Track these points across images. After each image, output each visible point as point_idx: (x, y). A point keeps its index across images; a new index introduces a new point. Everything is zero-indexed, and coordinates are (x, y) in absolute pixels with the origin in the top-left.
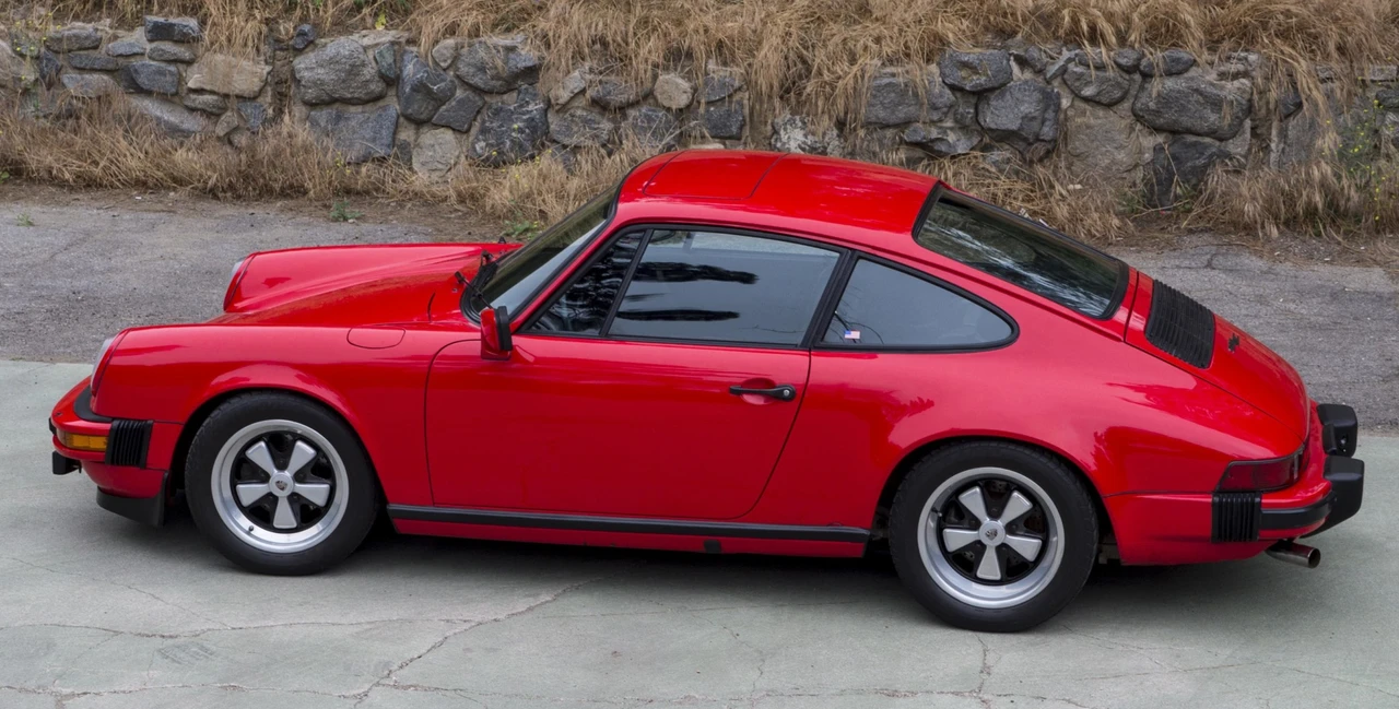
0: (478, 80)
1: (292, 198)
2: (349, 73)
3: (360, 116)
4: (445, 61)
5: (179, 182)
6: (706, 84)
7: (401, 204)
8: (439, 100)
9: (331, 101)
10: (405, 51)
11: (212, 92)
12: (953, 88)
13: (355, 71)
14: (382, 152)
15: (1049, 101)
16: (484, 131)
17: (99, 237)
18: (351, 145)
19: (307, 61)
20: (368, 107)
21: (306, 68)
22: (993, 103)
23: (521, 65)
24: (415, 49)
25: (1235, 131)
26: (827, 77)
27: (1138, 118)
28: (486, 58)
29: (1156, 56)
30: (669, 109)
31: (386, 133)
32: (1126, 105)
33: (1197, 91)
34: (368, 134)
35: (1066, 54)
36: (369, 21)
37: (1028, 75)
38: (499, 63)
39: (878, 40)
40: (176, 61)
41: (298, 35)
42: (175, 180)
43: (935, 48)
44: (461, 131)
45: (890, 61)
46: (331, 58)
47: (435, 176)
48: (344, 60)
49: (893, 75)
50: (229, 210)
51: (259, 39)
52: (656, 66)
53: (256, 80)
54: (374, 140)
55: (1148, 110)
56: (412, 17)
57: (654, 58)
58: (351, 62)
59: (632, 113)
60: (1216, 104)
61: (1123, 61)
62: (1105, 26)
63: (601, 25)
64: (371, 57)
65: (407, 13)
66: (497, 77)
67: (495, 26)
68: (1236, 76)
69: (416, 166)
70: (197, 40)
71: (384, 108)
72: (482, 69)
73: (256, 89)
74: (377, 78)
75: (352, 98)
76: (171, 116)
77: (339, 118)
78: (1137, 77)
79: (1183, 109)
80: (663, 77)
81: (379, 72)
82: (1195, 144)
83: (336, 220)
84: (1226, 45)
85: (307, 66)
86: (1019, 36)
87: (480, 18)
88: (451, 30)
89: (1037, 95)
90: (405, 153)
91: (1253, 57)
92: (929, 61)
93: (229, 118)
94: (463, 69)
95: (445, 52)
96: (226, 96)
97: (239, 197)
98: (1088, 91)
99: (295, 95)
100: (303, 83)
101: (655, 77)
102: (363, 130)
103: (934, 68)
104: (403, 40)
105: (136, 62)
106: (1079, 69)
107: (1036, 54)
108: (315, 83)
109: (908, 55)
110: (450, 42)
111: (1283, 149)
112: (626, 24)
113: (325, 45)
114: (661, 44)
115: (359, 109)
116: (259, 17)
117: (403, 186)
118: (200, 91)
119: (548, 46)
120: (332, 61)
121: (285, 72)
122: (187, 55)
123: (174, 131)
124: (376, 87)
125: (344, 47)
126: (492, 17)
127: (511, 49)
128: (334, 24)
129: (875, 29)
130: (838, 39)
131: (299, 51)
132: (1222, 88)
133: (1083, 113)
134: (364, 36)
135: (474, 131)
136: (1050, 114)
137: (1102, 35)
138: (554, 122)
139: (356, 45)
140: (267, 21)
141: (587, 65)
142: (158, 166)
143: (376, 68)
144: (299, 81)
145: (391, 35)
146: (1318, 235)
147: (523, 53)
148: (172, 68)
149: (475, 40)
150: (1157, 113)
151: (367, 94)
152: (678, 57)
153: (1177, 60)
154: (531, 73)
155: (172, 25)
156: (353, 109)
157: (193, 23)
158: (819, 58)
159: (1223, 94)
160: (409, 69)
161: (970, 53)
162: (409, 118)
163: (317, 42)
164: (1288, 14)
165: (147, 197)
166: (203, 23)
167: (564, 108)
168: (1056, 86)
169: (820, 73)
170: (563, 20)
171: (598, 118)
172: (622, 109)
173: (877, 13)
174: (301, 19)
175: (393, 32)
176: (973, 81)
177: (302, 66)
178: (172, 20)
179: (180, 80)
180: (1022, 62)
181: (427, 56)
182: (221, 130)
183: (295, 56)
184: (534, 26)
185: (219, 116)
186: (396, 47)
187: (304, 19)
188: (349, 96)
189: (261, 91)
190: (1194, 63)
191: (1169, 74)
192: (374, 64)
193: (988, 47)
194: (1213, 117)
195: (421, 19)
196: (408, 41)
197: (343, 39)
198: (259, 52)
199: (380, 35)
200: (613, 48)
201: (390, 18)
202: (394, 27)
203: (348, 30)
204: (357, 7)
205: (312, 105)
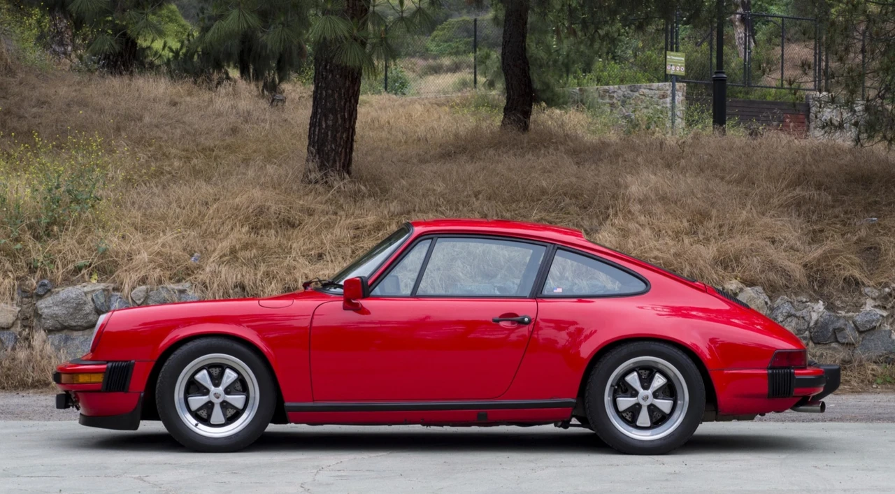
1: (39, 388)
2: (75, 309)
3: (81, 337)
4: (139, 300)
9: (62, 329)
10: (112, 295)
13: (79, 307)
19: (46, 303)
20: (86, 332)
21: (46, 307)
24: (119, 294)
28: (166, 296)
36: (86, 277)
38: (175, 300)
41: (40, 286)
46: (63, 300)
48: (72, 301)
51: (14, 290)
53: (11, 316)
56: (116, 273)
58: (77, 302)
63: (239, 276)
64: (90, 299)
65: (112, 273)
67: (170, 279)
73: (11, 322)
74: (94, 312)
75: (78, 326)
77: (67, 339)
81: (96, 307)
85: (46, 305)
87: (162, 273)
88: (143, 281)
95: (140, 294)
99: (36, 325)
100: (44, 316)
102: (82, 348)
104: (111, 288)
108: (52, 316)
110: (144, 287)
112: (256, 274)
113: (58, 292)
114: (280, 286)
115: (80, 333)
116: (12, 276)
119: (206, 289)
120: (64, 301)
121: (30, 311)
124: (93, 318)
125: (72, 293)
126: (169, 273)
127: (182, 292)
128: (64, 280)
131: (40, 297)
134: (84, 286)
139: (80, 291)
140: (18, 278)
143: (93, 306)
144: (41, 315)
145: (102, 286)
147: (190, 293)
149: (159, 286)
151: (86, 323)
156: (75, 334)
163: (53, 290)
170: (215, 274)
174: (41, 277)
175: (103, 284)
177: (43, 305)
181: (127, 297)
183: (37, 301)
184: (196, 278)
186: (106, 293)
187: (42, 277)
188: (75, 324)
189: (14, 324)
192: (91, 303)
195: (123, 275)
196: (114, 289)
197: (70, 288)
198: (12, 299)
199: (94, 285)
200: (248, 288)
201: (100, 275)
202: (105, 282)
203: (73, 284)
204: (78, 270)
205: (50, 331)
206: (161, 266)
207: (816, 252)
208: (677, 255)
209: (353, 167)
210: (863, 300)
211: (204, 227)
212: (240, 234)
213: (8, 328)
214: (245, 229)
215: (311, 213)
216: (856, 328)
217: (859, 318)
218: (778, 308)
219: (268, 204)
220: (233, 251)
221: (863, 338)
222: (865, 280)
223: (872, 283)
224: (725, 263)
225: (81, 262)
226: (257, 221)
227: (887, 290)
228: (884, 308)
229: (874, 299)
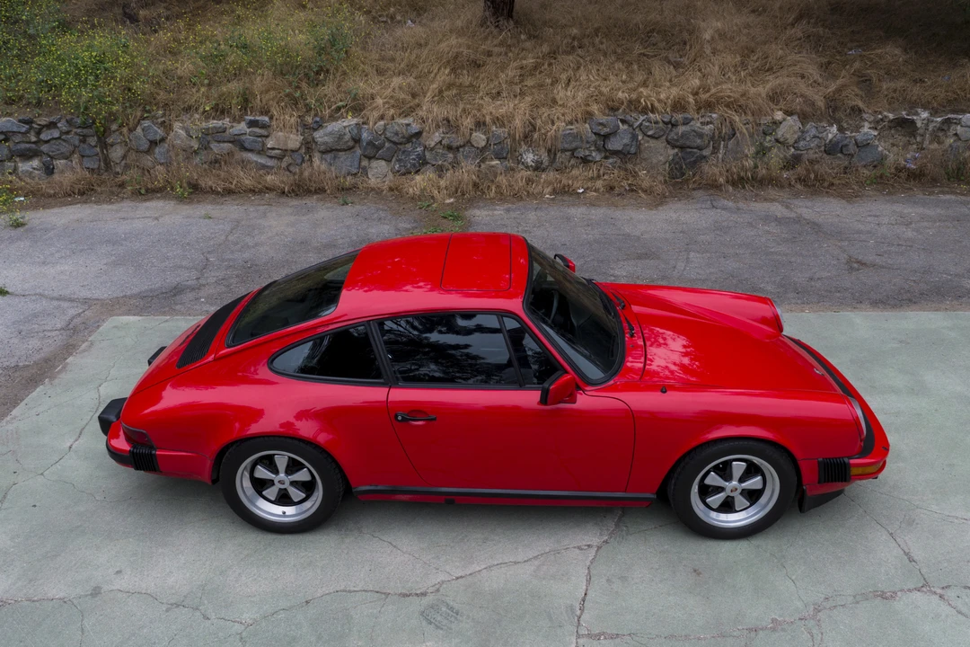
0: (395, 139)
1: (320, 194)
2: (339, 138)
3: (344, 156)
4: (380, 131)
5: (269, 189)
6: (493, 136)
7: (367, 194)
8: (378, 148)
9: (331, 151)
10: (362, 128)
11: (278, 149)
12: (595, 134)
13: (341, 137)
14: (355, 171)
15: (634, 137)
16: (399, 161)
17: (243, 223)
18: (342, 168)
20: (347, 152)
21: (319, 137)
22: (612, 139)
23: (413, 132)
24: (366, 126)
25: (708, 146)
26: (543, 131)
27: (668, 143)
28: (398, 129)
29: (679, 117)
30: (478, 148)
31: (356, 164)
32: (664, 137)
33: (694, 131)
34: (349, 164)
35: (642, 118)
36: (345, 114)
37: (626, 127)
38: (404, 131)
39: (563, 115)
40: (261, 136)
41: (314, 122)
42: (267, 188)
43: (588, 116)
44: (388, 161)
45: (571, 123)
47: (378, 180)
48: (336, 133)
49: (571, 129)
50: (295, 202)
51: (297, 125)
52: (471, 130)
53: (298, 143)
54: (351, 166)
55: (673, 139)
56: (364, 112)
57: (470, 126)
58: (339, 133)
59: (461, 150)
60: (701, 136)
61: (665, 120)
62: (656, 104)
63: (446, 112)
64: (348, 131)
65: (361, 110)
66: (403, 137)
67: (400, 115)
68: (708, 123)
69: (370, 176)
70: (269, 126)
71: (354, 152)
72: (397, 134)
73: (298, 147)
74: (351, 140)
76: (262, 160)
77: (335, 158)
78: (670, 126)
79: (688, 138)
80: (474, 134)
81: (352, 137)
82: (690, 152)
83: (343, 205)
84: (703, 111)
85: (318, 135)
86: (621, 111)
87: (394, 111)
88: (382, 118)
89: (630, 135)
90: (365, 171)
91: (714, 115)
92: (585, 122)
93: (287, 160)
94: (388, 135)
95: (380, 127)
96: (286, 150)
97: (297, 195)
98: (650, 133)
99: (315, 148)
101: (471, 134)
102: (346, 162)
103: (587, 126)
104: (361, 123)
105: (243, 138)
106: (647, 124)
107: (630, 118)
108: (323, 143)
109: (576, 121)
110: (382, 123)
111: (725, 154)
112: (457, 111)
113: (327, 127)
114: (473, 120)
115: (344, 153)
116: (296, 115)
117: (365, 185)
118: (273, 149)
119: (424, 122)
120: (331, 133)
121: (310, 139)
122: (266, 133)
123: (264, 167)
124: (351, 143)
125: (335, 127)
126: (399, 111)
127: (408, 125)
128: (329, 117)
129: (561, 110)
130: (546, 115)
131: (315, 130)
132: (703, 129)
133: (648, 142)
134: (343, 122)
135: (394, 160)
136: (634, 143)
137: (657, 109)
138: (428, 155)
139: (340, 126)
140: (300, 117)
141: (441, 130)
142: (260, 183)
143: (350, 136)
144: (317, 142)
145: (355, 121)
146: (744, 187)
147: (414, 126)
148: (260, 139)
149: (393, 121)
150: (677, 140)
151: (347, 147)
152: (480, 124)
153: (686, 118)
154: (419, 134)
155: (258, 121)
156: (341, 153)
157: (266, 119)
158: (539, 122)
159: (704, 131)
160: (365, 135)
161: (604, 119)
162: (365, 156)
163: (323, 125)
164: (729, 97)
165: (256, 197)
166: (271, 118)
167: (432, 149)
168: (637, 132)
169: (539, 130)
170: (429, 111)
171: (447, 152)
172: (458, 148)
173: (560, 103)
174: (314, 115)
175: (356, 119)
176: (605, 131)
178: (257, 118)
179: (264, 144)
180: (623, 122)
181: (372, 129)
182: (284, 165)
183: (314, 132)
184: (417, 114)
185: (282, 159)
186: (358, 126)
187: (316, 115)
188: (339, 148)
189: (300, 148)
190: (693, 119)
191: (684, 124)
192: (349, 134)
193: (608, 115)
194: (699, 141)
195: (368, 113)
196: (363, 123)
197: (334, 123)
198: (297, 131)
199: (350, 121)
200: (452, 123)
201: (354, 113)
202: (356, 117)
203: (336, 119)
204: (339, 109)
205: (323, 152)
206: (393, 106)
207: (833, 87)
208: (743, 95)
209: (514, 14)
210: (862, 124)
211: (420, 68)
212: (444, 76)
213: (297, 151)
214: (447, 71)
215: (489, 54)
216: (856, 143)
217: (859, 137)
218: (807, 132)
219: (461, 50)
220: (441, 92)
221: (859, 150)
222: (866, 109)
223: (870, 111)
224: (774, 97)
225: (341, 104)
226: (455, 64)
227: (880, 116)
228: (876, 129)
229: (870, 123)
